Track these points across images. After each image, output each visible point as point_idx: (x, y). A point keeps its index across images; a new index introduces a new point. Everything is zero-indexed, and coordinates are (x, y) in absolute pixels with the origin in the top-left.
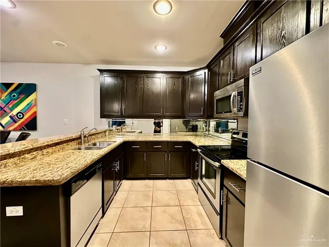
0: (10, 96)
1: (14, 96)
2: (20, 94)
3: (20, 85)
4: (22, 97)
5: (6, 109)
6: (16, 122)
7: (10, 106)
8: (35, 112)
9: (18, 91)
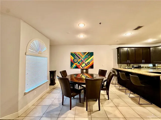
0: (85, 57)
1: (87, 57)
2: (89, 56)
3: (89, 53)
4: (89, 57)
5: (84, 61)
6: (87, 66)
7: (85, 60)
8: (93, 63)
9: (88, 55)
